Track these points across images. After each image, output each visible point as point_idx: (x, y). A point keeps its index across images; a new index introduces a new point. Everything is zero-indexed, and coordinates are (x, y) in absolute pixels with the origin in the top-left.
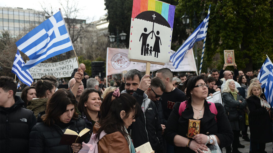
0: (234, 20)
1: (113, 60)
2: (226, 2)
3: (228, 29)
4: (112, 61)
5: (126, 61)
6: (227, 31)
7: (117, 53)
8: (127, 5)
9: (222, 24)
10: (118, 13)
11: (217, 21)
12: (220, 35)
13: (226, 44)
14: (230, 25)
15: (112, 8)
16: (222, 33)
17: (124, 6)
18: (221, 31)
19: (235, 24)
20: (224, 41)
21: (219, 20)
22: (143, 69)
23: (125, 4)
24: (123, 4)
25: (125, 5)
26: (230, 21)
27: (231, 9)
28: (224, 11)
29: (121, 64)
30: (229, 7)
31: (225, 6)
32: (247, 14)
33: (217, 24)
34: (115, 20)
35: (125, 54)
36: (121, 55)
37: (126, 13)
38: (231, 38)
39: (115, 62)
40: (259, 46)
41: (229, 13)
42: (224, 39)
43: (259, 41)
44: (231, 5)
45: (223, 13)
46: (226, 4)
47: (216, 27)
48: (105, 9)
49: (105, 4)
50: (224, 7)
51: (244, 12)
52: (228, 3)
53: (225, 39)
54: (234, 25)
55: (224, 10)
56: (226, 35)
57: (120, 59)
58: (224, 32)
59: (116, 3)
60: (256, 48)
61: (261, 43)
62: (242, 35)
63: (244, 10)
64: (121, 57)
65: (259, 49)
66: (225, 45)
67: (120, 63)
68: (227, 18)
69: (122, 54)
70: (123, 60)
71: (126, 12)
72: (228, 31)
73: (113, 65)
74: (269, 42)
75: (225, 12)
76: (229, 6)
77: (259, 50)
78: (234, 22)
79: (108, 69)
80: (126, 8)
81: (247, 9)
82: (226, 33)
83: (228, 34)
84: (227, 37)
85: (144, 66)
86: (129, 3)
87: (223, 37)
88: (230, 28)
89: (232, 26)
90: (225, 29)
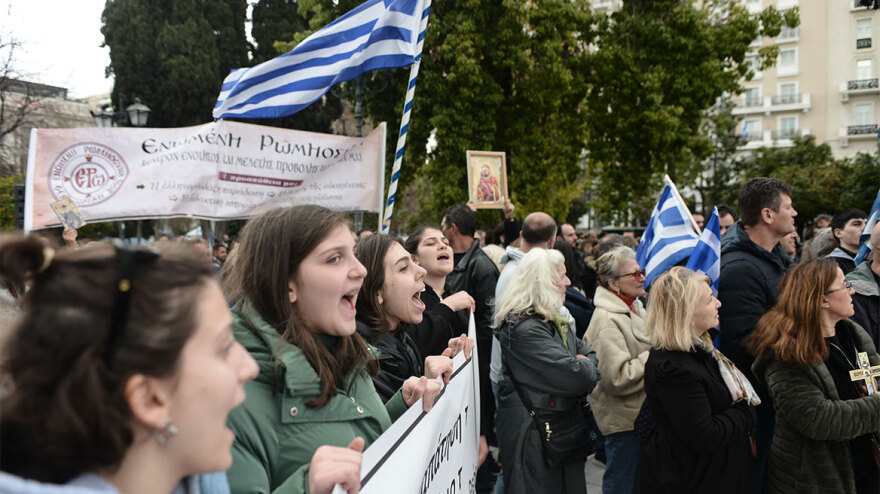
0: (475, 78)
1: (57, 174)
2: (455, 22)
3: (458, 104)
4: (53, 176)
5: (112, 178)
6: (454, 111)
7: (69, 145)
8: (166, 36)
9: (441, 88)
10: (139, 57)
11: (427, 77)
12: (433, 120)
13: (449, 148)
14: (465, 91)
15: (122, 41)
16: (437, 114)
17: (158, 40)
18: (435, 108)
19: (477, 90)
20: (446, 140)
21: (431, 75)
22: (175, 209)
23: (161, 34)
24: (155, 34)
25: (162, 36)
26: (463, 80)
27: (468, 43)
28: (450, 47)
29: (89, 186)
30: (462, 36)
31: (450, 31)
32: (513, 63)
33: (427, 86)
34: (129, 76)
35: (106, 147)
36: (88, 152)
37: (164, 60)
38: (464, 131)
39: (67, 179)
40: (536, 163)
41: (463, 55)
42: (444, 132)
43: (534, 148)
44: (470, 31)
45: (444, 52)
46: (454, 27)
47: (422, 96)
48: (103, 46)
49: (103, 30)
50: (448, 36)
51: (504, 58)
52: (460, 23)
53: (447, 135)
54: (475, 93)
55: (449, 43)
56: (450, 123)
57: (85, 167)
58: (444, 111)
59: (135, 28)
60: (529, 167)
61: (540, 154)
62: (494, 126)
63: (505, 51)
64: (89, 159)
65: (533, 171)
66: (448, 152)
67: (86, 184)
68: (457, 68)
69: (90, 146)
70: (100, 172)
71: (163, 56)
72: (456, 109)
73: (56, 192)
74: (562, 154)
75: (450, 51)
76: (463, 33)
77: (534, 175)
78: (475, 85)
79: (35, 207)
80: (163, 45)
81: (513, 47)
82: (451, 116)
83: (458, 118)
84: (453, 129)
85: (180, 197)
86: (176, 32)
87: (440, 127)
88: (463, 101)
89: (470, 96)
90: (447, 104)
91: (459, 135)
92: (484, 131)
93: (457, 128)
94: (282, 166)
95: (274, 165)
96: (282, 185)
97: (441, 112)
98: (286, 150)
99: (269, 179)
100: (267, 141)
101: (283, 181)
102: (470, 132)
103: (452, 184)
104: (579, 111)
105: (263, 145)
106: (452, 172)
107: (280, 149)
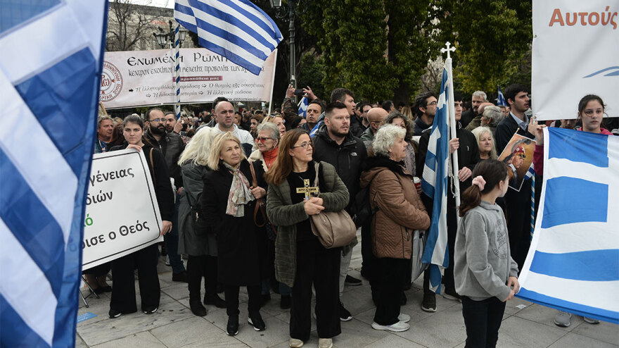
14: (357, 9)
54: (364, 10)
58: (345, 24)
72: (352, 22)
82: (349, 27)
83: (354, 28)
88: (357, 16)
89: (361, 13)
90: (346, 19)
91: (356, 40)
92: (373, 35)
93: (354, 35)
94: (208, 69)
95: (203, 69)
96: (209, 80)
97: (342, 25)
98: (209, 59)
99: (202, 77)
100: (197, 56)
101: (209, 77)
102: (363, 37)
103: (357, 73)
104: (446, 17)
105: (195, 58)
106: (356, 65)
107: (205, 59)
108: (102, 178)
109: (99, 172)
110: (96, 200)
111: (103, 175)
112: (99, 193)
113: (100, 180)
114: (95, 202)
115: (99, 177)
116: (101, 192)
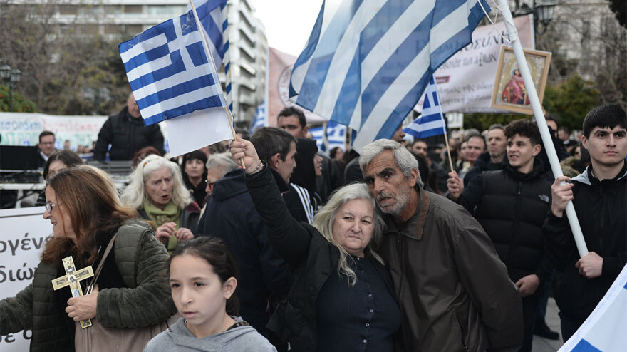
1: (284, 82)
4: (281, 84)
73: (283, 97)
79: (270, 108)
108: (31, 244)
109: (26, 235)
110: (14, 276)
111: (34, 240)
112: (21, 267)
113: (26, 247)
114: (12, 280)
115: (26, 242)
116: (25, 265)
